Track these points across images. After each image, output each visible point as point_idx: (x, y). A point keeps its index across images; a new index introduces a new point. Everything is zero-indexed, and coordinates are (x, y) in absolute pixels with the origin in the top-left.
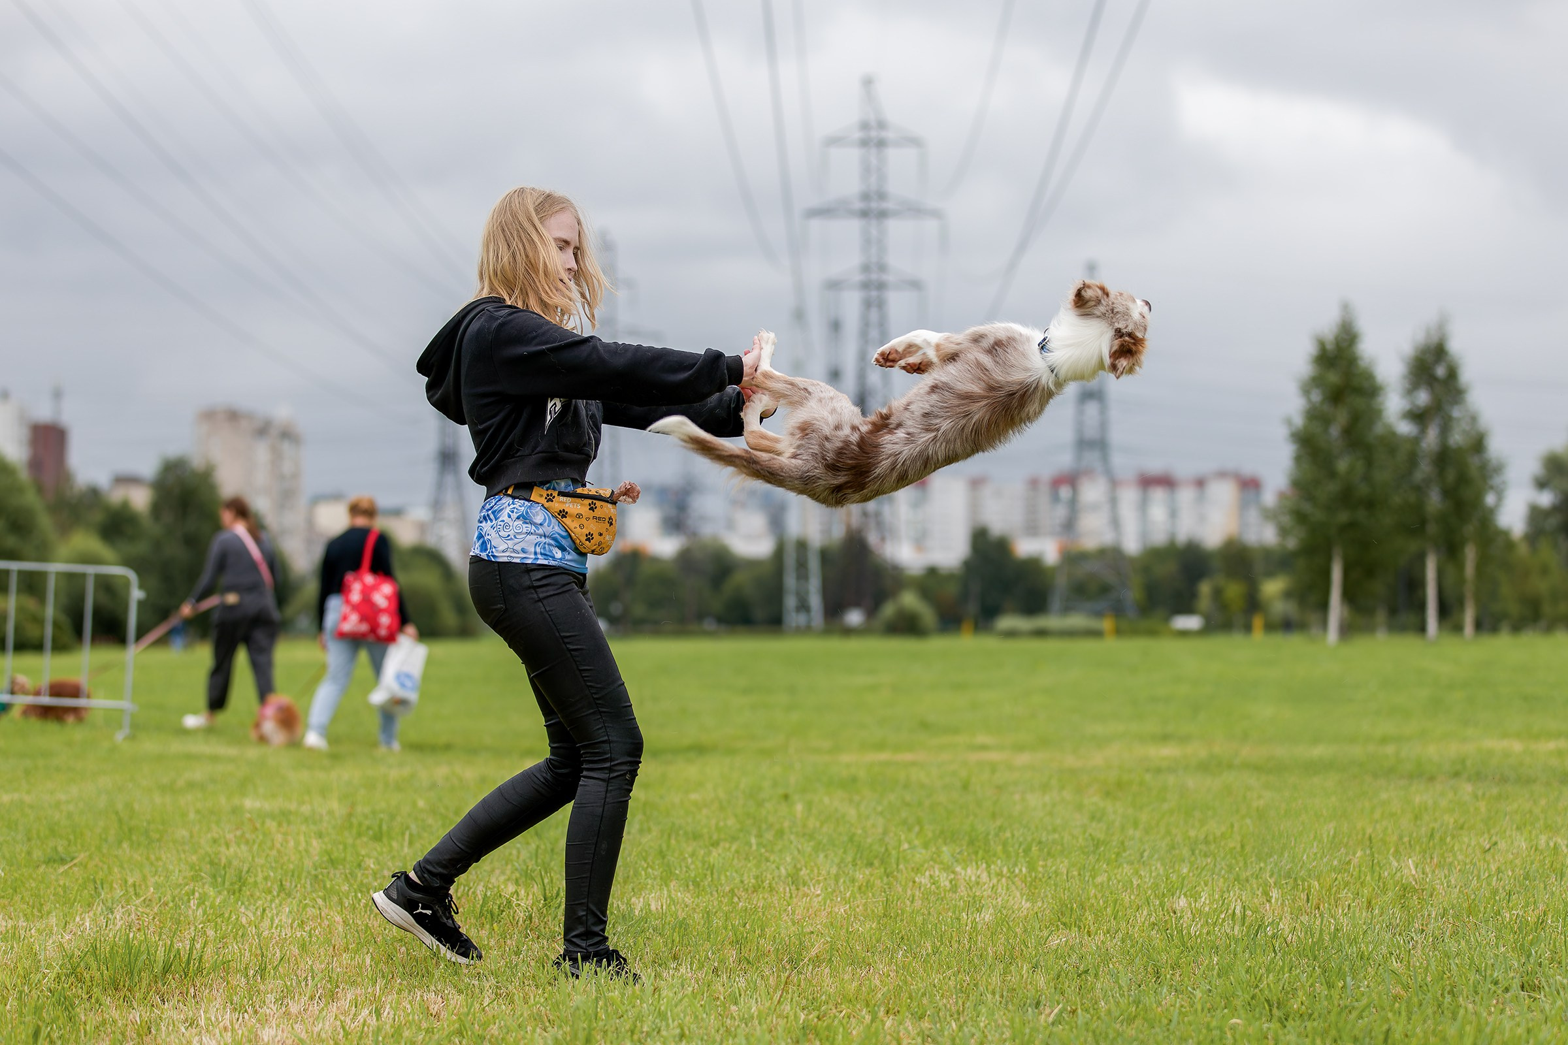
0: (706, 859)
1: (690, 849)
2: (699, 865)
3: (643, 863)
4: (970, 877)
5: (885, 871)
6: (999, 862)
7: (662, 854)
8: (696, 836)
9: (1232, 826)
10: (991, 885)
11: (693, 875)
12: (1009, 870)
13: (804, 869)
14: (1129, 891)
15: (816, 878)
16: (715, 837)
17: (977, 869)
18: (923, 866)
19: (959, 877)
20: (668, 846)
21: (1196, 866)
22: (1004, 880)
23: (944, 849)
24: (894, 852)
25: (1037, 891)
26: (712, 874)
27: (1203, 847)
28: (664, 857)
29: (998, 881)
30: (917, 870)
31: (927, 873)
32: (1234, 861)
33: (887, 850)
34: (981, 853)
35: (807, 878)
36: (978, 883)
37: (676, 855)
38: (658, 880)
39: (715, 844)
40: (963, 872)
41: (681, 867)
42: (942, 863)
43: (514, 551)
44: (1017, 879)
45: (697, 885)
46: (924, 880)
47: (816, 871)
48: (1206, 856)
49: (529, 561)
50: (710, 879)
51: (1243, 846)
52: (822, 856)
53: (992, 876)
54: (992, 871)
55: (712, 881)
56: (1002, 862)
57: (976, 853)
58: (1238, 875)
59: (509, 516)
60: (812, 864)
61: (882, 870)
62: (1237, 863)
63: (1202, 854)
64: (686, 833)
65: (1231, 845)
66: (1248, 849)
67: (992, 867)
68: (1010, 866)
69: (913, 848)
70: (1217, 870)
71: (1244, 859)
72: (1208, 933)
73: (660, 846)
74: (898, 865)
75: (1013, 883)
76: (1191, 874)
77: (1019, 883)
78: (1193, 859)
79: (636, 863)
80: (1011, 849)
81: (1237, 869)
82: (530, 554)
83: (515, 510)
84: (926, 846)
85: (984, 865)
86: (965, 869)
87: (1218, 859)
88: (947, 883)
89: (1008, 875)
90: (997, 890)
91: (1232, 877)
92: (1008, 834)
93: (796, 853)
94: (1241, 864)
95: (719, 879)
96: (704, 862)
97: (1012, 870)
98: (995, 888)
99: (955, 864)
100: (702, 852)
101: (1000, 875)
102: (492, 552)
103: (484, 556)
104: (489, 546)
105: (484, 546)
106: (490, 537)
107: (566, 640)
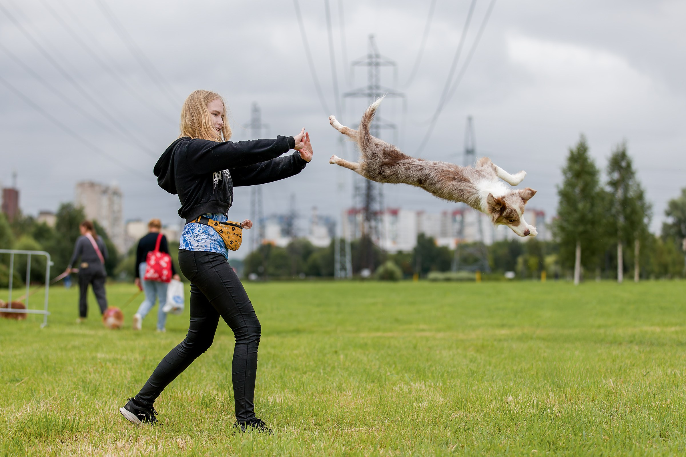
0: (301, 379)
1: (294, 375)
2: (298, 382)
3: (273, 381)
4: (417, 387)
5: (380, 385)
6: (430, 381)
7: (281, 377)
8: (296, 370)
9: (533, 365)
10: (426, 391)
11: (295, 386)
12: (434, 384)
13: (344, 384)
14: (487, 393)
15: (349, 388)
16: (305, 370)
17: (420, 383)
18: (396, 382)
19: (412, 387)
20: (284, 374)
21: (516, 382)
22: (432, 388)
23: (406, 375)
24: (384, 376)
25: (447, 393)
26: (303, 386)
27: (519, 374)
28: (282, 379)
29: (430, 389)
30: (394, 384)
31: (398, 386)
32: (533, 380)
33: (380, 375)
34: (422, 377)
35: (345, 388)
36: (420, 390)
37: (288, 377)
38: (280, 389)
39: (305, 373)
40: (414, 385)
41: (290, 383)
42: (405, 381)
43: (202, 246)
44: (438, 388)
45: (297, 391)
46: (397, 388)
47: (349, 385)
48: (521, 378)
49: (208, 251)
50: (303, 388)
51: (537, 374)
52: (352, 378)
53: (427, 387)
54: (427, 385)
57: (420, 377)
58: (535, 386)
59: (199, 231)
60: (348, 382)
62: (535, 381)
63: (519, 377)
64: (292, 368)
65: (532, 373)
66: (539, 375)
67: (427, 383)
68: (435, 382)
69: (392, 374)
70: (526, 384)
71: (538, 379)
72: (522, 412)
73: (281, 374)
74: (385, 382)
75: (436, 390)
76: (514, 386)
77: (439, 390)
78: (515, 379)
79: (270, 381)
80: (435, 375)
81: (535, 384)
82: (208, 248)
83: (202, 229)
84: (398, 374)
85: (423, 382)
86: (415, 384)
87: (526, 379)
88: (407, 390)
89: (434, 386)
91: (532, 387)
92: (434, 368)
93: (340, 377)
94: (536, 382)
95: (307, 388)
96: (300, 381)
97: (436, 384)
98: (428, 392)
99: (411, 381)
100: (299, 376)
101: (430, 386)
102: (191, 247)
103: (187, 249)
104: (189, 245)
105: (187, 245)
106: (190, 241)
107: (226, 284)
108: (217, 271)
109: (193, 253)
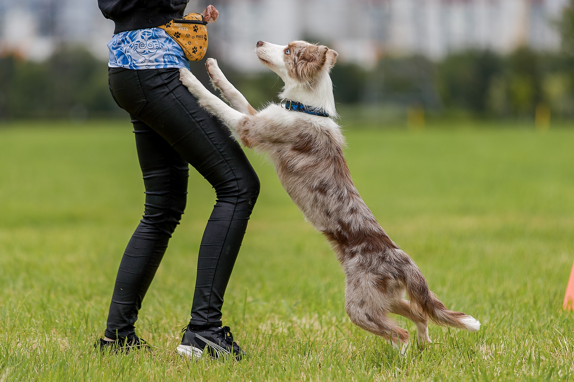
0: (81, 310)
1: (67, 302)
2: (76, 315)
3: (27, 314)
4: (305, 325)
5: (233, 320)
6: (329, 313)
7: (43, 307)
8: (72, 291)
9: (525, 284)
10: (323, 332)
11: (70, 323)
12: (337, 319)
13: (164, 318)
14: (439, 337)
15: (175, 326)
16: (88, 292)
17: (311, 318)
18: (265, 316)
19: (296, 325)
20: (49, 300)
21: (496, 318)
22: (333, 328)
23: (283, 301)
24: (241, 305)
25: (361, 337)
26: (87, 322)
27: (500, 301)
28: (44, 309)
29: (329, 329)
30: (260, 319)
31: (269, 322)
32: (528, 314)
33: (234, 303)
34: (313, 305)
35: (167, 326)
36: (311, 331)
37: (56, 307)
38: (41, 329)
39: (89, 298)
40: (299, 321)
41: (59, 317)
42: (280, 313)
43: (150, 61)
44: (344, 327)
45: (74, 331)
46: (264, 327)
47: (174, 319)
48: (504, 309)
49: (162, 67)
50: (85, 327)
51: (535, 302)
52: (179, 307)
53: (323, 324)
54: (323, 321)
55: (87, 328)
56: (331, 312)
57: (310, 305)
58: (532, 326)
59: (142, 38)
60: (172, 314)
61: (231, 319)
62: (531, 315)
63: (501, 308)
64: (64, 289)
65: (526, 300)
66: (540, 304)
67: (324, 317)
68: (339, 316)
69: (256, 301)
70: (513, 321)
71: (537, 312)
72: (508, 374)
73: (42, 300)
74: (244, 315)
75: (341, 331)
76: (492, 325)
77: (345, 330)
78: (493, 311)
79: (21, 314)
80: (339, 302)
81: (531, 321)
82: (161, 62)
83: (146, 33)
84: (267, 299)
85: (316, 315)
86: (300, 318)
87: (514, 312)
88: (286, 331)
89: (337, 324)
90: (328, 336)
91: (527, 327)
92: (336, 289)
93: (157, 305)
94: (535, 317)
95: (93, 327)
96: (79, 313)
97: (340, 320)
98: (326, 334)
99: (292, 315)
100: (78, 305)
101: (330, 323)
102: (133, 64)
103: (127, 66)
104: (129, 60)
105: (125, 61)
106: (129, 54)
107: (194, 116)
108: (177, 98)
109: (136, 72)
